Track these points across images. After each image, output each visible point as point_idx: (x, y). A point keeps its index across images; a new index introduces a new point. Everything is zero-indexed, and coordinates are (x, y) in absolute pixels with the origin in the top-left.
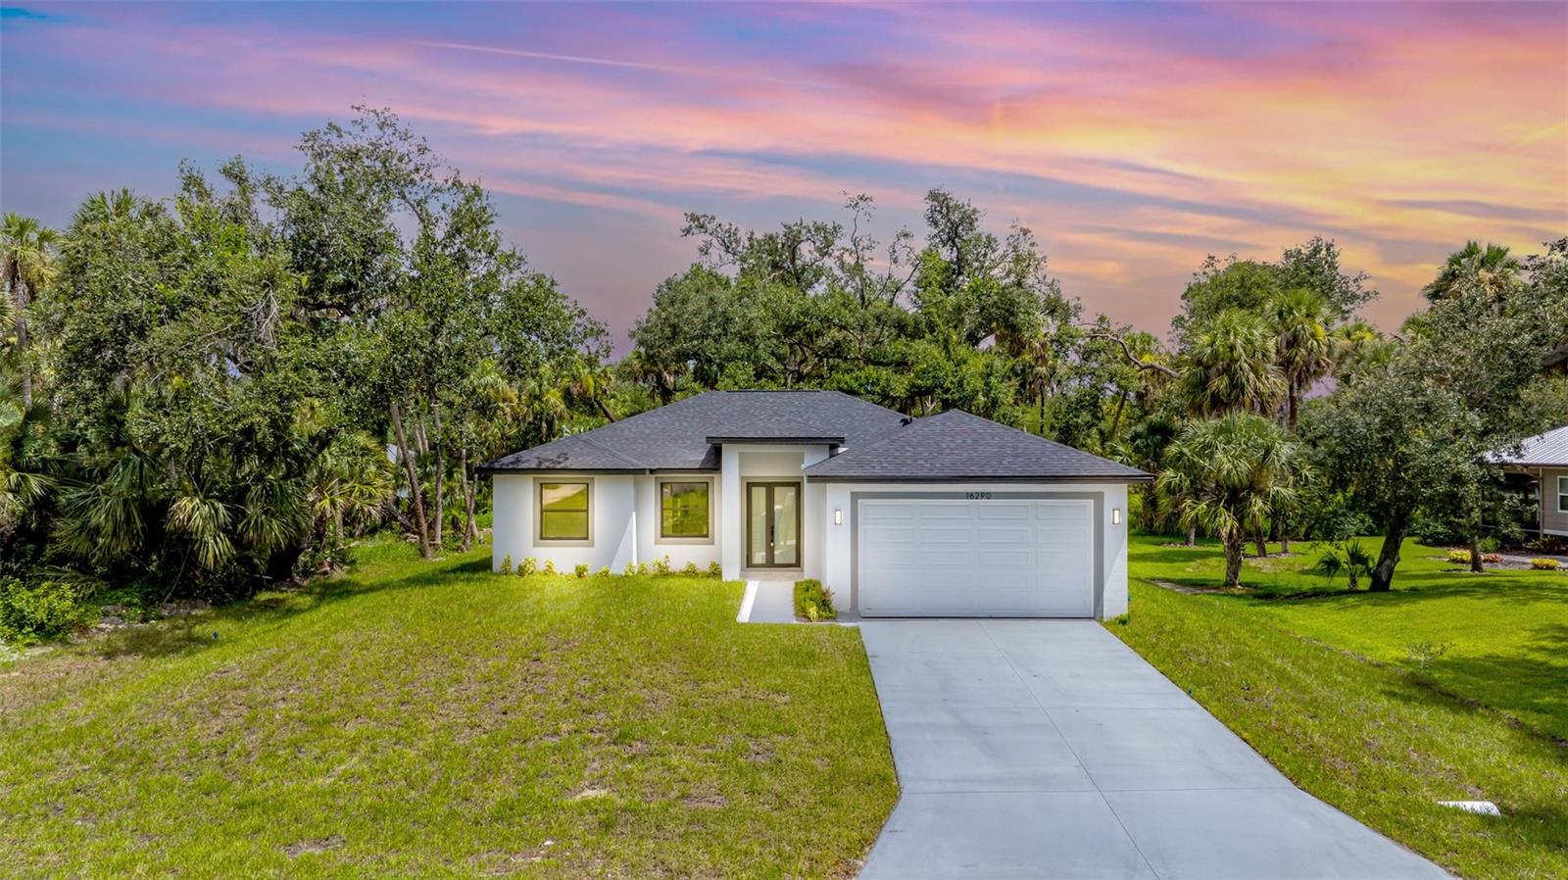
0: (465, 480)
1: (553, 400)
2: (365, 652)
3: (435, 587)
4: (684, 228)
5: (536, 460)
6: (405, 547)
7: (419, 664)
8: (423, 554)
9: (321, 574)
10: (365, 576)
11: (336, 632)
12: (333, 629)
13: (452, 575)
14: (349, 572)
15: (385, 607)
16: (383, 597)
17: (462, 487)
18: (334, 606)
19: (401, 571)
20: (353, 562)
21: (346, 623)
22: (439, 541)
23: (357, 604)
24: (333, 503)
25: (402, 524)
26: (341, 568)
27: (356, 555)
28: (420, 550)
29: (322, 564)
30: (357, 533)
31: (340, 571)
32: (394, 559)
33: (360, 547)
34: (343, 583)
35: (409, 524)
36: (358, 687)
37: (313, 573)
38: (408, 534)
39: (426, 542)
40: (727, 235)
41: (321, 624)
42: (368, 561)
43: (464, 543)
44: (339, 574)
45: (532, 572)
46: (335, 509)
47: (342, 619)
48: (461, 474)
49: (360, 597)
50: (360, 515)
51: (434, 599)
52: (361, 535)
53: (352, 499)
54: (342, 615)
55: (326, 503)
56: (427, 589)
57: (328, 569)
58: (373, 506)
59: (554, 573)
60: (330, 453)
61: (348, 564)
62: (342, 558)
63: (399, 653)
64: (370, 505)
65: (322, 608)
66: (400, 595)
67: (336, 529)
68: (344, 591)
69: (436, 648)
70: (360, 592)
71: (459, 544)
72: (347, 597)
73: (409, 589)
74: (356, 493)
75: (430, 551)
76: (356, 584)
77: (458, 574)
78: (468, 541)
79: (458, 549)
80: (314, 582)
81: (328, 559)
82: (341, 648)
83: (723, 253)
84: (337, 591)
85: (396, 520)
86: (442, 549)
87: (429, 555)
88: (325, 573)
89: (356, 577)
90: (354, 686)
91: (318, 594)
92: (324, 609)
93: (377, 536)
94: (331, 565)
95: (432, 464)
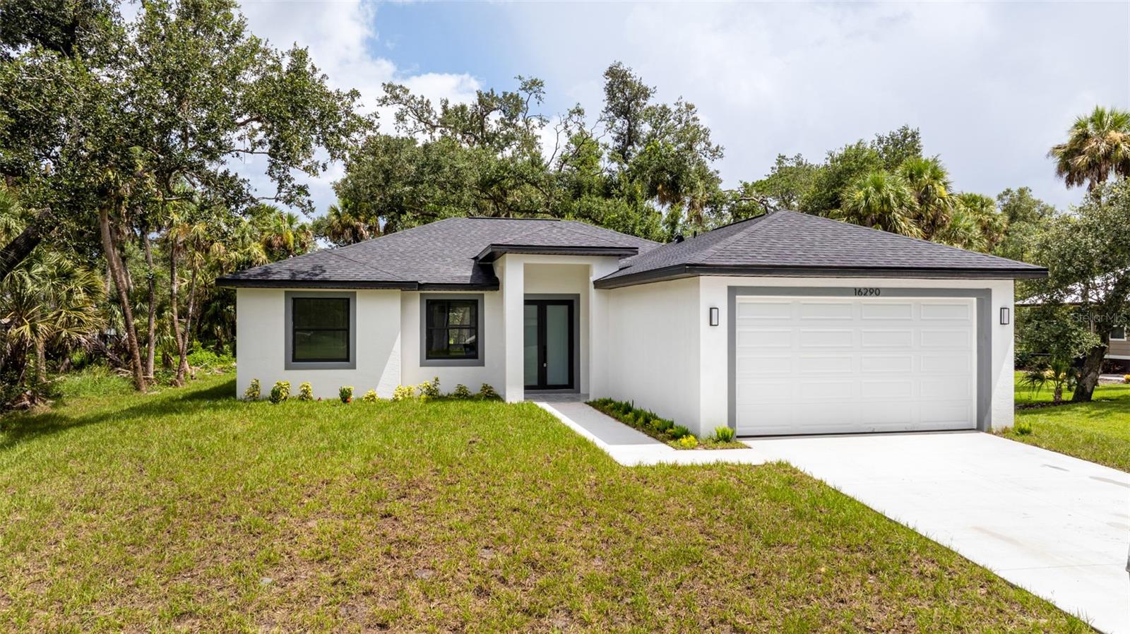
0: (176, 318)
1: (255, 251)
2: (93, 515)
3: (174, 415)
4: (380, 98)
5: (288, 272)
6: (119, 380)
7: (191, 533)
8: (138, 389)
9: (17, 408)
10: (72, 409)
11: (39, 482)
12: (34, 476)
13: (189, 403)
14: (54, 406)
15: (113, 442)
16: (104, 429)
17: (173, 324)
18: (36, 443)
19: (115, 404)
20: (59, 396)
21: (56, 468)
22: (151, 376)
23: (68, 441)
24: (34, 329)
25: (110, 360)
26: (44, 402)
27: (63, 388)
28: (134, 383)
29: (20, 398)
30: (62, 369)
31: (42, 405)
32: (106, 393)
33: (66, 382)
34: (46, 418)
35: (119, 360)
36: (86, 587)
37: (9, 408)
38: (120, 369)
39: (140, 375)
40: (420, 106)
41: (15, 470)
42: (76, 394)
43: (178, 377)
44: (42, 408)
45: (285, 398)
46: (37, 336)
47: (49, 461)
48: (172, 312)
49: (72, 432)
50: (68, 343)
51: (180, 429)
52: (67, 370)
53: (57, 326)
54: (48, 455)
55: (26, 329)
56: (165, 418)
57: (28, 402)
58: (84, 334)
59: (311, 399)
60: (31, 277)
61: (52, 398)
62: (46, 392)
63: (152, 515)
64: (79, 333)
65: (18, 447)
66: (131, 427)
67: (36, 363)
68: (51, 425)
69: (214, 502)
70: (71, 426)
71: (173, 378)
72: (54, 432)
73: (141, 419)
74: (62, 318)
75: (143, 384)
76: (65, 418)
77: (196, 402)
78: (182, 376)
79: (172, 383)
80: (10, 417)
81: (28, 393)
82: (49, 509)
83: (417, 121)
84: (39, 426)
85: (105, 356)
86: (155, 383)
87: (144, 389)
88: (25, 407)
89: (63, 411)
90: (75, 585)
91: (15, 429)
92: (21, 448)
93: (84, 371)
94: (32, 399)
95: (143, 301)
